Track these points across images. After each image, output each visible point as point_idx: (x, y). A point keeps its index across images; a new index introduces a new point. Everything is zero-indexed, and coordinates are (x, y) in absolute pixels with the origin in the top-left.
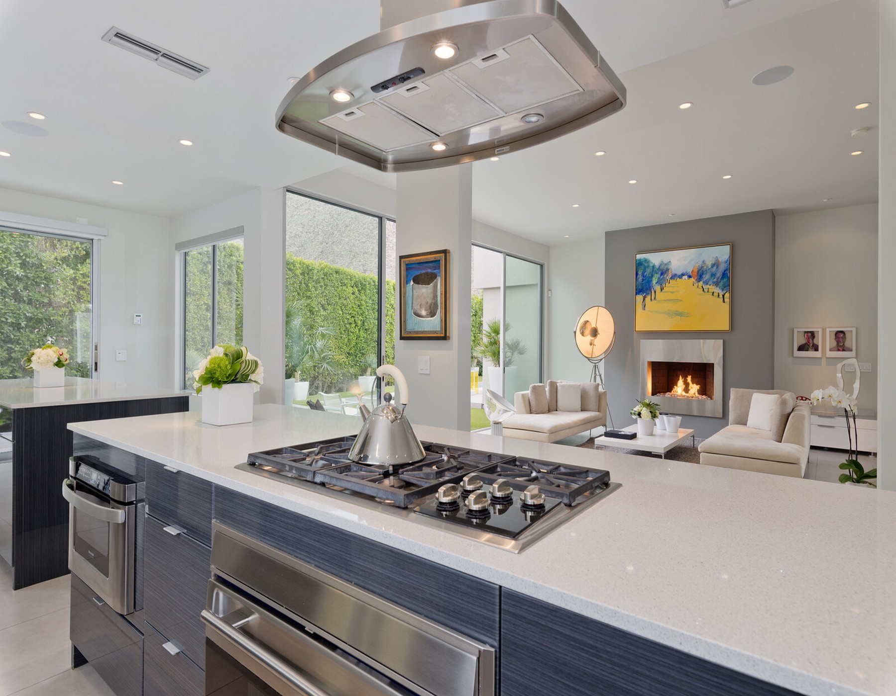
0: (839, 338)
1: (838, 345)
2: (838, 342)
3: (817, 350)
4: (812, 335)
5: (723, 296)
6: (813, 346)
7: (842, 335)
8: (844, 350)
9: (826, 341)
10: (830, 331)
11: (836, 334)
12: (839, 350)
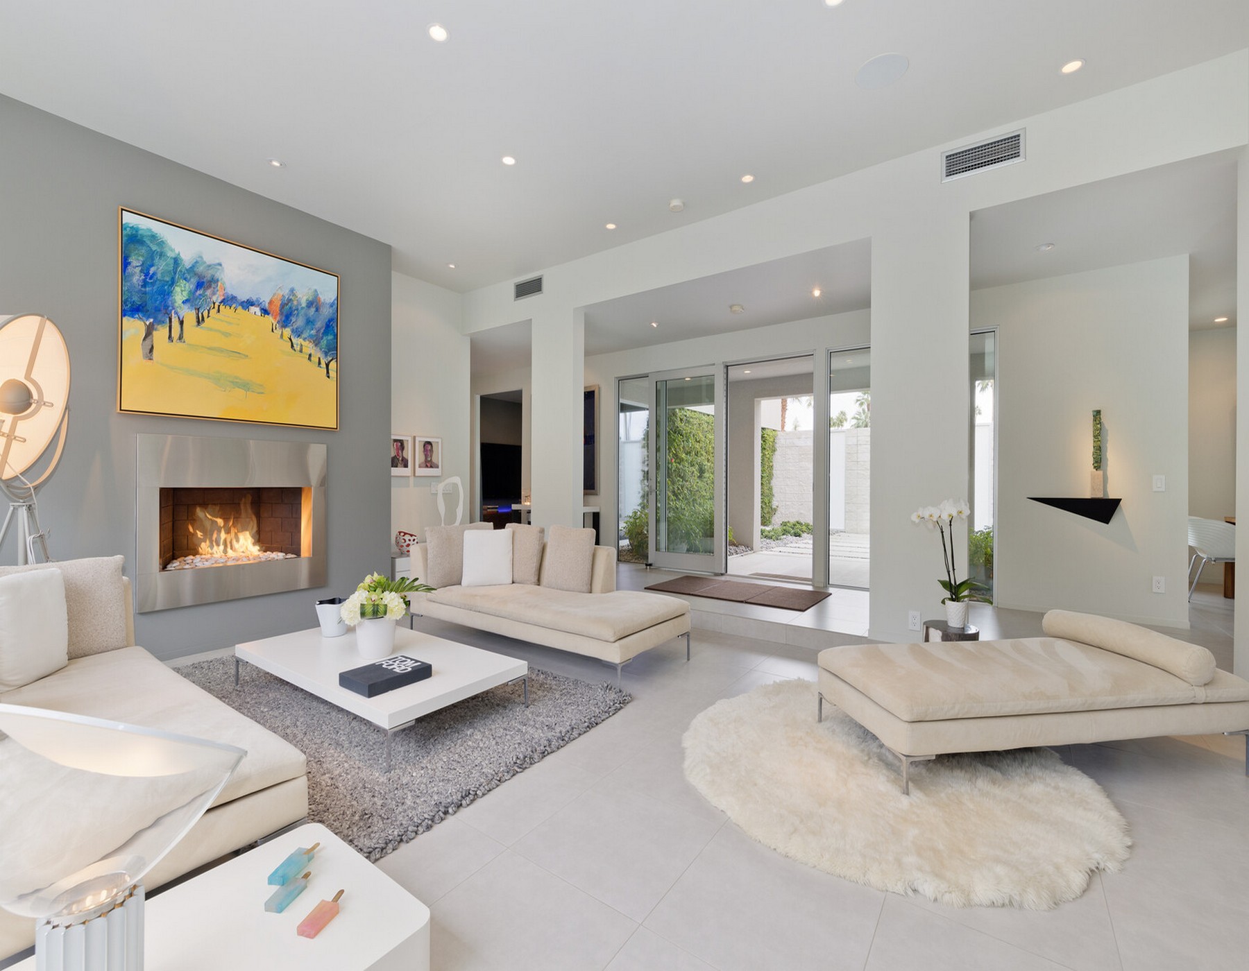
0: (427, 450)
1: (426, 461)
2: (426, 456)
3: (406, 466)
4: (401, 444)
5: (327, 365)
6: (402, 460)
7: (429, 447)
8: (431, 467)
9: (414, 454)
10: (419, 441)
11: (424, 446)
12: (427, 466)
